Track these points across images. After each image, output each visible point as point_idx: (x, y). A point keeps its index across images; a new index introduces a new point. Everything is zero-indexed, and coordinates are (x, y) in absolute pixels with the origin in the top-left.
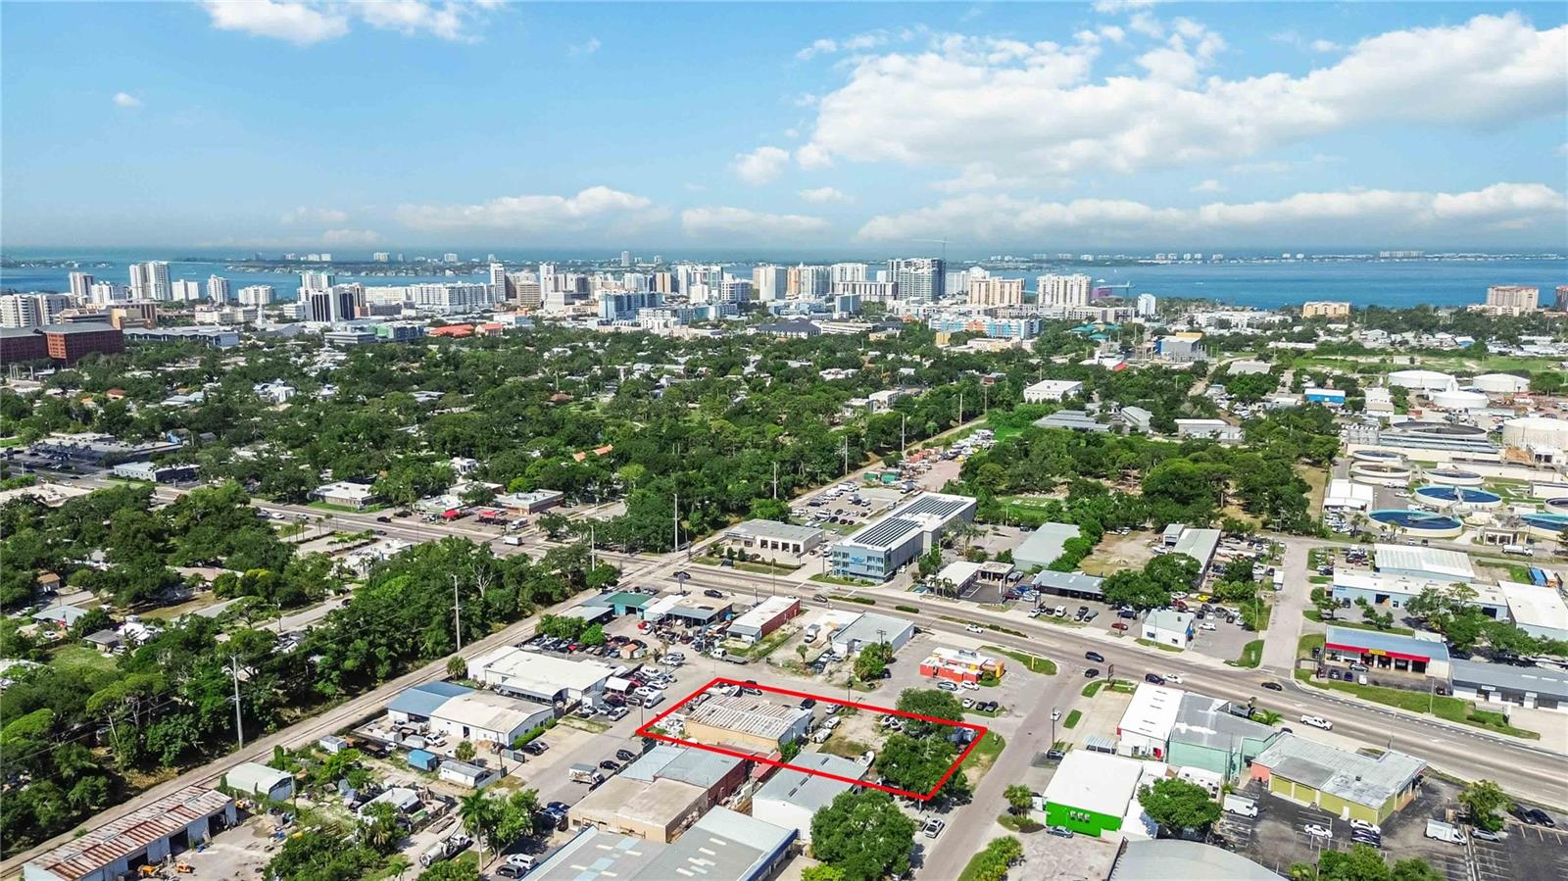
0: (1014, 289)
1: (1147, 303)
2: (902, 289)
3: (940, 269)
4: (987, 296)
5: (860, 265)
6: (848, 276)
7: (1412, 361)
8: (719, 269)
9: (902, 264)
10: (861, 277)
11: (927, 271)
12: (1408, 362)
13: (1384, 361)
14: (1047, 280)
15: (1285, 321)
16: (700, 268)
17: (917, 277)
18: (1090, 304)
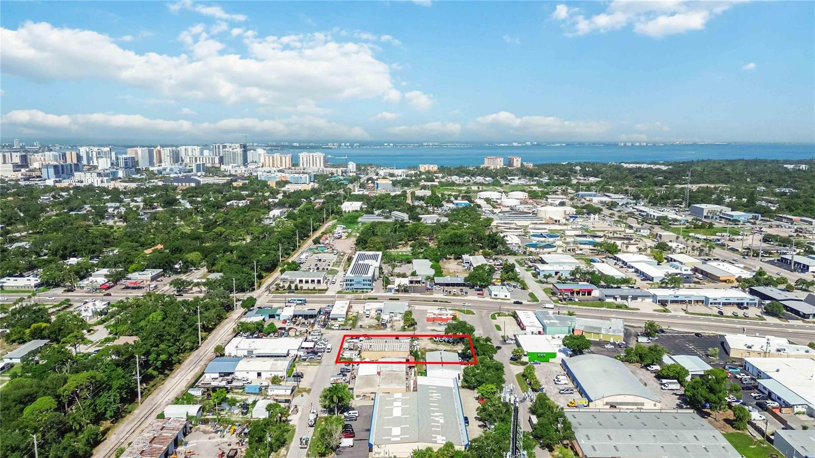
0: (287, 159)
1: (352, 166)
2: (225, 160)
3: (245, 149)
4: (273, 164)
5: (196, 147)
6: (190, 153)
7: (479, 188)
8: (108, 149)
9: (221, 147)
10: (197, 154)
11: (239, 151)
12: (477, 189)
13: (468, 188)
14: (303, 155)
15: (417, 173)
16: (96, 149)
17: (234, 153)
18: (326, 167)
